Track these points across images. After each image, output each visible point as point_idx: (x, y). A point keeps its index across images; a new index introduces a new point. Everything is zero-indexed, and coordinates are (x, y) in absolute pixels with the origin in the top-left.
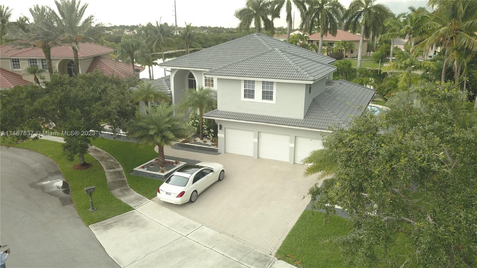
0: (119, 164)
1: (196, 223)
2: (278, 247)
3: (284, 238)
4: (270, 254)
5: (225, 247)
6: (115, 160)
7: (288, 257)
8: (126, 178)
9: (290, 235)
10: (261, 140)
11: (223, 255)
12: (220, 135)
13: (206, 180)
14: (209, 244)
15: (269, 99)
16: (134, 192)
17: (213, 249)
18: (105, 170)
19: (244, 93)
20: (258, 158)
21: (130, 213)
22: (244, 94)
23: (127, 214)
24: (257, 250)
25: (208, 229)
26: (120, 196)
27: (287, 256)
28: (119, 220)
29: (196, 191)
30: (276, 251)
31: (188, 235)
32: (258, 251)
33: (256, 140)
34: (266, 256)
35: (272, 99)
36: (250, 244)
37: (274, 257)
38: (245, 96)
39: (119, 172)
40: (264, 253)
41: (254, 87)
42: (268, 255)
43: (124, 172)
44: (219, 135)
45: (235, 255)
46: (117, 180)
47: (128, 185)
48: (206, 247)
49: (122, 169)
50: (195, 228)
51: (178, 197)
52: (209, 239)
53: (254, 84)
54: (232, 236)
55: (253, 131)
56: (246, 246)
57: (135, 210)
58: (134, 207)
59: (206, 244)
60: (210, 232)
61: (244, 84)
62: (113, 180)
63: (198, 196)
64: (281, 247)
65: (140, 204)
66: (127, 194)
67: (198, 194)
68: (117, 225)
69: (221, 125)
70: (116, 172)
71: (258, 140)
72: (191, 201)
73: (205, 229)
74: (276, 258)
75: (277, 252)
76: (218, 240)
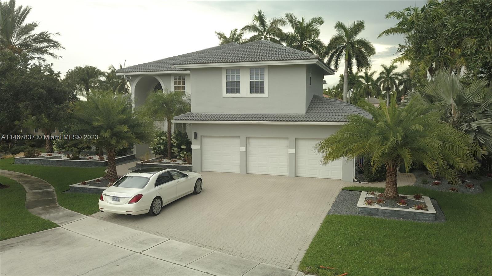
0: (50, 186)
1: (159, 237)
2: (300, 258)
3: (306, 247)
4: (290, 268)
5: (209, 263)
6: (46, 183)
7: (322, 269)
8: (56, 197)
9: (316, 242)
10: (250, 149)
11: (208, 273)
12: (195, 147)
13: (176, 185)
14: (180, 261)
15: (259, 92)
16: (64, 210)
17: (188, 266)
18: (27, 191)
19: (227, 86)
20: (247, 173)
21: (50, 230)
22: (227, 88)
23: (44, 232)
24: (265, 264)
25: (179, 242)
26: (40, 214)
27: (319, 268)
28: (28, 240)
29: (159, 197)
30: (299, 264)
31: (145, 250)
32: (268, 265)
33: (243, 149)
34: (283, 271)
35: (264, 91)
36: (252, 257)
37: (297, 271)
38: (228, 91)
39: (49, 193)
40: (279, 267)
41: (240, 78)
42: (285, 269)
43: (55, 192)
44: (193, 147)
45: (228, 272)
46: (42, 199)
47: (57, 203)
48: (175, 264)
49: (54, 189)
50: (157, 242)
51: (131, 202)
52: (180, 254)
53: (240, 73)
54: (220, 249)
55: (239, 137)
56: (246, 260)
57: (60, 227)
58: (59, 224)
59: (176, 261)
60: (184, 246)
61: (225, 75)
62: (34, 200)
63: (164, 208)
64: (305, 257)
65: (71, 221)
66: (52, 211)
67: (163, 205)
68: (23, 244)
69: (196, 132)
70: (43, 192)
71: (246, 149)
72: (151, 214)
73: (175, 243)
74: (302, 272)
75: (301, 264)
76: (196, 255)
